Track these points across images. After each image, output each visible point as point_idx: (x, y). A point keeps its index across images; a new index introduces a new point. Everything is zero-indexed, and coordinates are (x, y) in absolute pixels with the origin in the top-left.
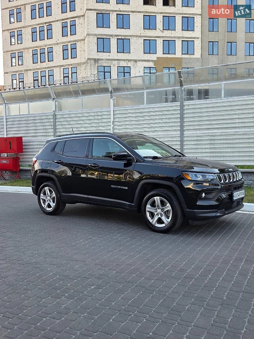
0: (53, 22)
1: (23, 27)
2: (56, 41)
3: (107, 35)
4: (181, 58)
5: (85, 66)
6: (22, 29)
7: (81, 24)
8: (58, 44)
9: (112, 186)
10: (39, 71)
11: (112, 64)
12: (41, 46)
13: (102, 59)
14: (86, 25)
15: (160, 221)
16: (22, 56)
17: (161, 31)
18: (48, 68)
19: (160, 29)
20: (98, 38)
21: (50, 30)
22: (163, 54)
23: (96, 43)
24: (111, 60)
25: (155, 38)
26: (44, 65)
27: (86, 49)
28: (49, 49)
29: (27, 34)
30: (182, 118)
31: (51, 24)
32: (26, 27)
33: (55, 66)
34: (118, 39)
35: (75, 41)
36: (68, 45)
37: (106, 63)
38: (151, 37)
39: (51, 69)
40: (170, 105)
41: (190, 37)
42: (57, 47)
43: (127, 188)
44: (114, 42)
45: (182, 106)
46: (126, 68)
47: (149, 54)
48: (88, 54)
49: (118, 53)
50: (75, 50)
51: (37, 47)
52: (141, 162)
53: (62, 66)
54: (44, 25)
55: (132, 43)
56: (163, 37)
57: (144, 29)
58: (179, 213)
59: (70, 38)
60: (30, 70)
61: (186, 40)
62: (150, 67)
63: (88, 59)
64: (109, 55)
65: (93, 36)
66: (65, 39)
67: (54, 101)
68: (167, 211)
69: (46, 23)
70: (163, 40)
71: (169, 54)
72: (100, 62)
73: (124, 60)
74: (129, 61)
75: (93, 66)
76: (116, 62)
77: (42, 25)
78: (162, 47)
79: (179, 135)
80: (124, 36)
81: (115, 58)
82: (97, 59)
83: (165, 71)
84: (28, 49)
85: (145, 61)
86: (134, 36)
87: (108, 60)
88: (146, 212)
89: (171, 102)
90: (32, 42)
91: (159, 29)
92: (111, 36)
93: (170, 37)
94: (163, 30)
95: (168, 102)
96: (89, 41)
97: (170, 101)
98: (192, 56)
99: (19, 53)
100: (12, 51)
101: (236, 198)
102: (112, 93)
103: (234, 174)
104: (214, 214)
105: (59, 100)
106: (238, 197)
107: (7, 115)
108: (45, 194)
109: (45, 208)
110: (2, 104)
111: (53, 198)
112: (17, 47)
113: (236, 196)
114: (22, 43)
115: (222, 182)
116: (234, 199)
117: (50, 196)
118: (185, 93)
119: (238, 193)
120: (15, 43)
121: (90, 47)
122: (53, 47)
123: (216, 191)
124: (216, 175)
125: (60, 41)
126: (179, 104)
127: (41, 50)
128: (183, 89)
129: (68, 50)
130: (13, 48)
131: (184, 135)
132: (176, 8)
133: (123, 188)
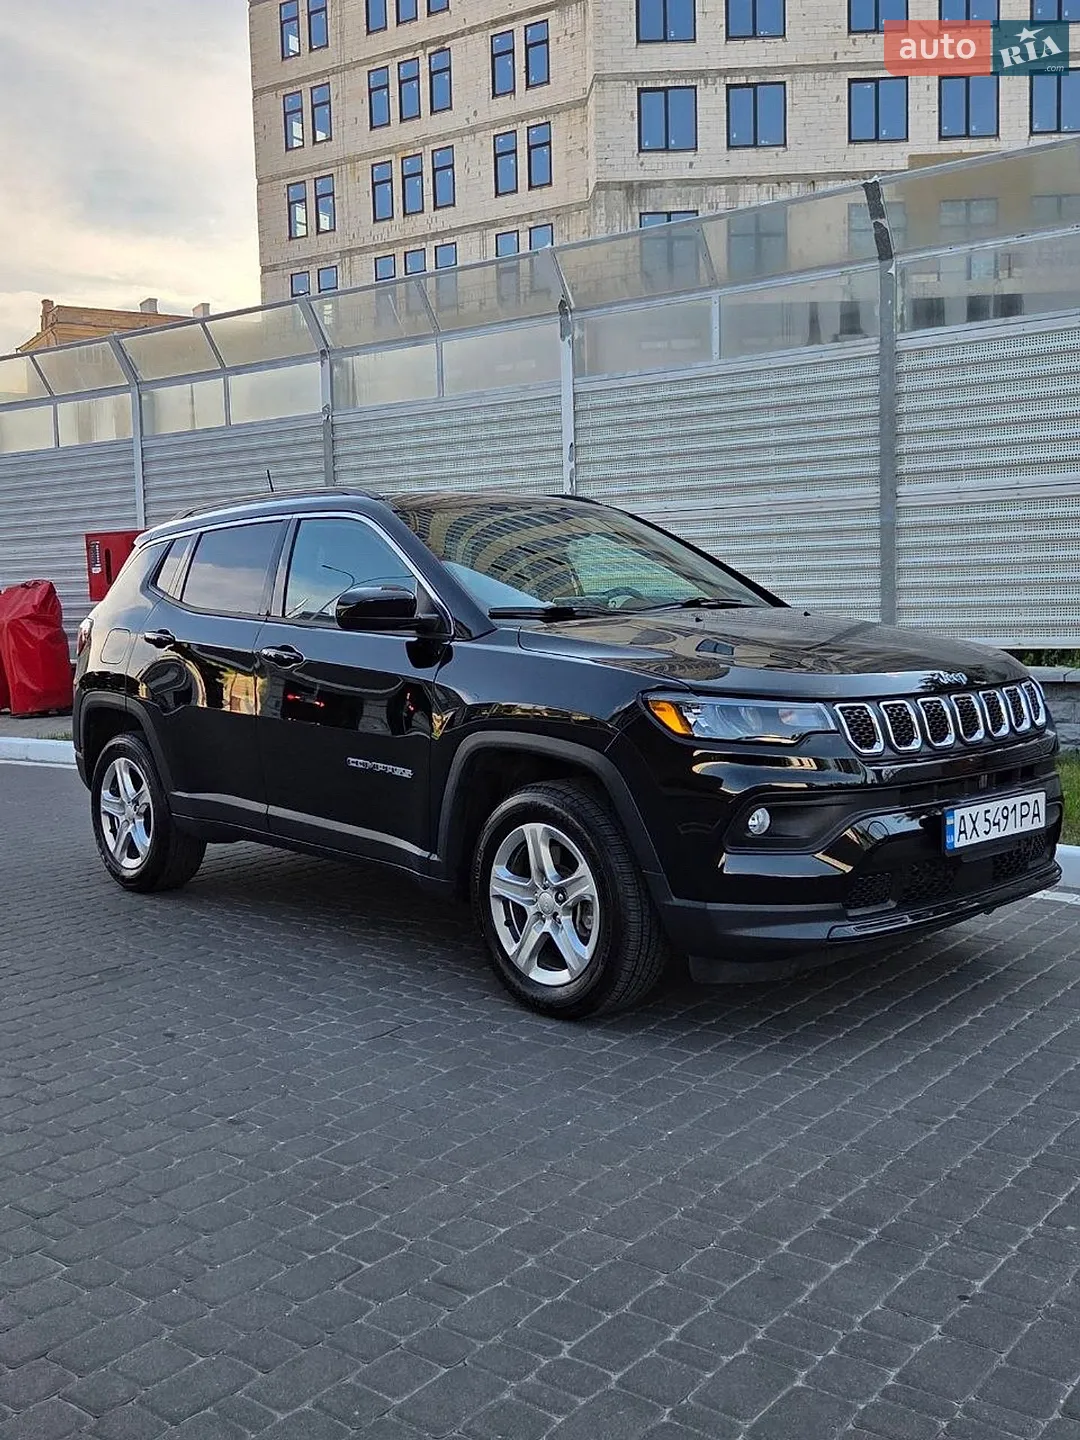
0: (454, 36)
1: (335, 71)
2: (467, 119)
3: (683, 74)
5: (588, 218)
6: (332, 79)
7: (572, 34)
8: (473, 131)
9: (353, 762)
10: (399, 251)
11: (702, 202)
12: (405, 147)
13: (661, 183)
14: (590, 36)
16: (332, 194)
18: (435, 235)
20: (641, 91)
21: (441, 72)
22: (941, 137)
23: (632, 115)
24: (699, 185)
26: (421, 224)
27: (591, 146)
28: (438, 154)
29: (350, 101)
31: (447, 45)
33: (463, 227)
34: (729, 87)
35: (544, 112)
36: (515, 131)
37: (678, 199)
38: (879, 66)
39: (448, 241)
42: (471, 146)
43: (408, 773)
44: (711, 103)
45: (888, 358)
47: (875, 144)
48: (600, 162)
49: (731, 151)
50: (545, 149)
51: (390, 151)
52: (471, 639)
53: (492, 224)
54: (420, 53)
55: (796, 101)
57: (850, 32)
58: (633, 917)
59: (526, 100)
60: (363, 250)
63: (600, 186)
64: (691, 164)
65: (619, 83)
66: (504, 107)
67: (327, 361)
68: (582, 901)
69: (424, 45)
70: (941, 78)
71: (967, 136)
72: (652, 194)
73: (759, 180)
74: (778, 184)
75: (618, 215)
76: (722, 190)
77: (411, 56)
78: (937, 109)
79: (872, 501)
80: (758, 70)
81: (718, 173)
82: (635, 184)
84: (354, 162)
85: (854, 176)
86: (805, 68)
87: (688, 185)
88: (492, 900)
89: (836, 339)
90: (371, 129)
92: (701, 74)
95: (819, 343)
96: (600, 109)
97: (829, 334)
99: (319, 183)
100: (293, 174)
101: (975, 840)
102: (567, 314)
103: (976, 700)
104: (818, 931)
105: (345, 359)
106: (987, 833)
107: (145, 434)
108: (116, 792)
109: (117, 856)
110: (125, 389)
111: (143, 810)
112: (310, 157)
113: (975, 828)
114: (330, 139)
115: (878, 747)
116: (960, 842)
117: (136, 802)
118: (903, 293)
119: (988, 811)
120: (303, 140)
121: (607, 134)
122: (452, 146)
123: (834, 799)
124: (841, 709)
125: (482, 118)
126: (875, 349)
127: (408, 163)
128: (892, 271)
129: (515, 151)
130: (297, 160)
131: (899, 499)
133: (396, 773)
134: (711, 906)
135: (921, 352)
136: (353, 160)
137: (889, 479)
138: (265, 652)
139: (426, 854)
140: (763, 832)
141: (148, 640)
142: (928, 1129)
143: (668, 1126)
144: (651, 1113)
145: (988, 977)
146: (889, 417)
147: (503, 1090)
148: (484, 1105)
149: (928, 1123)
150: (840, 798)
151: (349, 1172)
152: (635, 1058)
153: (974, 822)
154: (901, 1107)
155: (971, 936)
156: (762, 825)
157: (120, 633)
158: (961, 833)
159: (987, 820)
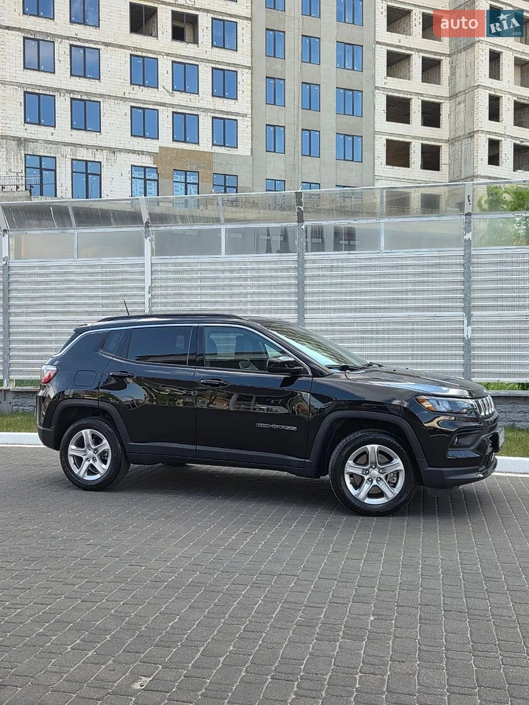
3: (48, 88)
4: (211, 154)
9: (260, 425)
11: (58, 153)
13: (36, 141)
17: (168, 92)
19: (166, 89)
20: (25, 93)
22: (174, 141)
23: (21, 104)
24: (57, 144)
25: (156, 105)
30: (301, 285)
34: (72, 99)
37: (45, 150)
38: (145, 102)
40: (275, 259)
41: (229, 112)
44: (63, 105)
45: (301, 262)
46: (90, 165)
47: (143, 139)
48: (3, 125)
49: (73, 130)
52: (323, 377)
55: (105, 112)
56: (172, 105)
57: (131, 84)
61: (220, 116)
62: (145, 167)
63: (3, 137)
64: (52, 133)
65: (14, 87)
67: (7, 235)
70: (173, 113)
71: (185, 141)
72: (31, 145)
73: (87, 147)
74: (97, 150)
75: (13, 153)
76: (69, 149)
78: (172, 127)
79: (295, 320)
80: (86, 93)
81: (66, 140)
82: (22, 139)
83: (178, 178)
85: (134, 152)
86: (110, 97)
87: (51, 143)
89: (278, 252)
92: (58, 90)
93: (186, 107)
94: (173, 90)
95: (271, 253)
96: (3, 98)
97: (275, 250)
98: (232, 151)
104: (474, 475)
108: (80, 445)
109: (81, 475)
117: (96, 449)
121: (6, 112)
126: (296, 258)
128: (303, 227)
131: (306, 319)
132: (200, 48)
133: (287, 429)
134: (443, 469)
135: (314, 261)
137: (301, 311)
139: (302, 460)
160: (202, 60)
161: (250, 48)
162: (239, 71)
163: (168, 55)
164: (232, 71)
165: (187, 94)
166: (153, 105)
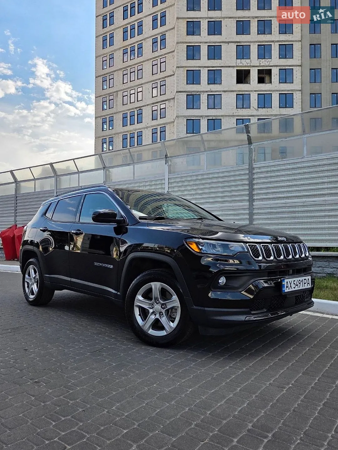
0: (143, 106)
1: (115, 113)
2: (146, 125)
3: (197, 116)
6: (114, 115)
7: (171, 107)
8: (147, 128)
9: (96, 264)
12: (131, 131)
14: (175, 107)
15: (157, 325)
16: (113, 141)
17: (255, 109)
20: (187, 120)
21: (140, 114)
23: (185, 125)
26: (134, 149)
27: (175, 132)
28: (138, 133)
29: (118, 120)
31: (141, 108)
32: (117, 113)
34: (208, 120)
35: (164, 124)
36: (157, 128)
38: (244, 116)
39: (140, 153)
40: (235, 169)
41: (289, 115)
42: (147, 131)
43: (112, 267)
44: (204, 123)
45: (251, 169)
48: (178, 136)
50: (164, 132)
51: (127, 132)
52: (133, 225)
54: (135, 110)
55: (224, 123)
56: (258, 116)
57: (237, 108)
59: (160, 121)
65: (182, 118)
66: (155, 123)
67: (105, 170)
68: (172, 308)
69: (136, 108)
70: (258, 119)
71: (264, 132)
72: (189, 143)
73: (215, 141)
77: (133, 110)
79: (247, 206)
80: (215, 116)
82: (186, 141)
85: (237, 141)
86: (226, 116)
88: (135, 307)
90: (123, 127)
91: (253, 108)
92: (201, 116)
93: (265, 115)
94: (258, 108)
96: (177, 123)
99: (110, 139)
100: (104, 136)
101: (291, 290)
102: (167, 158)
103: (289, 246)
104: (242, 318)
105: (109, 169)
106: (294, 288)
107: (57, 188)
108: (29, 275)
109: (28, 295)
110: (53, 177)
111: (36, 280)
112: (108, 133)
113: (291, 286)
114: (113, 129)
115: (260, 258)
116: (287, 290)
117: (34, 278)
118: (255, 153)
119: (295, 281)
120: (106, 129)
121: (179, 129)
122: (142, 131)
123: (247, 274)
124: (249, 245)
125: (149, 125)
126: (247, 167)
127: (131, 135)
128: (252, 147)
129: (157, 133)
130: (105, 133)
131: (254, 206)
132: (272, 85)
133: (108, 267)
134: (206, 309)
135: (260, 168)
136: (118, 134)
137: (251, 200)
138: (72, 231)
139: (116, 292)
140: (223, 284)
141: (41, 230)
142: (283, 391)
143: (190, 387)
144: (184, 382)
145: (292, 337)
146: (251, 184)
147: (133, 372)
148: (126, 377)
149: (282, 388)
150: (249, 274)
151: (72, 404)
152: (179, 361)
153: (291, 284)
154: (272, 382)
155: (284, 324)
156: (223, 282)
157: (34, 229)
158: (287, 287)
159: (294, 284)
160: (274, 91)
161: (300, 80)
162: (294, 93)
163: (255, 91)
164: (290, 93)
165: (266, 109)
166: (248, 116)
